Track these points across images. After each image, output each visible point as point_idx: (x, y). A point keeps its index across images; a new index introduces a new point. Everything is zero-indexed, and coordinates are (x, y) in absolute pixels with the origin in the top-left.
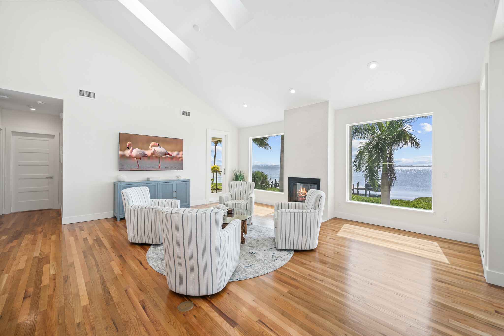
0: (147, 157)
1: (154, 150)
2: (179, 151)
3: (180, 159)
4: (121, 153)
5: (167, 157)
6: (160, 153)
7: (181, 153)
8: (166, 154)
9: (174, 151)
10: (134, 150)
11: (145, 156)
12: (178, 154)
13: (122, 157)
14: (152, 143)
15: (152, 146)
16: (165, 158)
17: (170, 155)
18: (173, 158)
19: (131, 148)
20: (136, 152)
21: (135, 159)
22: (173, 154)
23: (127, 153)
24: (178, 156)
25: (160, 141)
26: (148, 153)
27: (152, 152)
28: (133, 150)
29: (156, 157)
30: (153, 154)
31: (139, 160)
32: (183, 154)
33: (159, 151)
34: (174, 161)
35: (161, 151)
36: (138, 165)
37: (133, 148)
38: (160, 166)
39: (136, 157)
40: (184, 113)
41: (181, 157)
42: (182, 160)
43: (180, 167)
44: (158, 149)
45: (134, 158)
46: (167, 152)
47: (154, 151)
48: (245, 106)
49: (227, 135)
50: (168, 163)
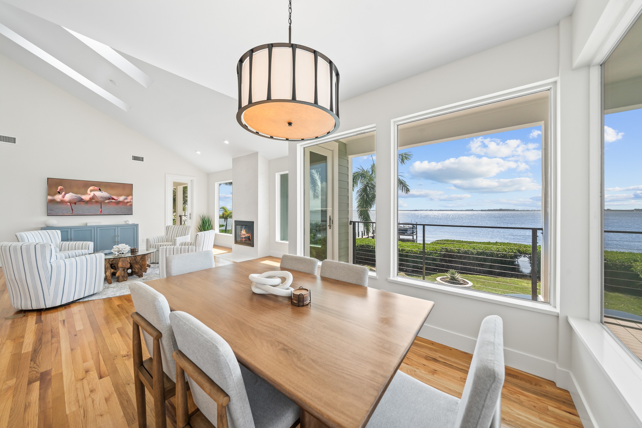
0: (84, 201)
1: (94, 194)
2: (128, 196)
3: (129, 204)
4: (50, 197)
5: (112, 202)
6: (102, 197)
7: (130, 198)
8: (109, 199)
9: (121, 195)
10: (67, 195)
11: (81, 200)
12: (126, 199)
13: (52, 202)
14: (91, 188)
15: (91, 191)
16: (108, 202)
17: (115, 199)
18: (118, 203)
19: (63, 193)
20: (68, 197)
21: (69, 204)
22: (119, 198)
23: (58, 197)
24: (126, 201)
25: (100, 186)
26: (86, 197)
27: (91, 197)
28: (65, 194)
29: (97, 202)
30: (91, 199)
31: (73, 205)
32: (132, 199)
33: (101, 196)
34: (120, 206)
35: (103, 196)
36: (72, 210)
37: (65, 193)
38: (101, 211)
39: (70, 202)
40: (135, 158)
41: (130, 202)
42: (131, 205)
43: (129, 212)
44: (98, 194)
45: (67, 202)
46: (111, 197)
47: (93, 196)
48: (198, 153)
49: (193, 180)
50: (113, 207)
